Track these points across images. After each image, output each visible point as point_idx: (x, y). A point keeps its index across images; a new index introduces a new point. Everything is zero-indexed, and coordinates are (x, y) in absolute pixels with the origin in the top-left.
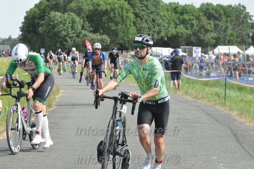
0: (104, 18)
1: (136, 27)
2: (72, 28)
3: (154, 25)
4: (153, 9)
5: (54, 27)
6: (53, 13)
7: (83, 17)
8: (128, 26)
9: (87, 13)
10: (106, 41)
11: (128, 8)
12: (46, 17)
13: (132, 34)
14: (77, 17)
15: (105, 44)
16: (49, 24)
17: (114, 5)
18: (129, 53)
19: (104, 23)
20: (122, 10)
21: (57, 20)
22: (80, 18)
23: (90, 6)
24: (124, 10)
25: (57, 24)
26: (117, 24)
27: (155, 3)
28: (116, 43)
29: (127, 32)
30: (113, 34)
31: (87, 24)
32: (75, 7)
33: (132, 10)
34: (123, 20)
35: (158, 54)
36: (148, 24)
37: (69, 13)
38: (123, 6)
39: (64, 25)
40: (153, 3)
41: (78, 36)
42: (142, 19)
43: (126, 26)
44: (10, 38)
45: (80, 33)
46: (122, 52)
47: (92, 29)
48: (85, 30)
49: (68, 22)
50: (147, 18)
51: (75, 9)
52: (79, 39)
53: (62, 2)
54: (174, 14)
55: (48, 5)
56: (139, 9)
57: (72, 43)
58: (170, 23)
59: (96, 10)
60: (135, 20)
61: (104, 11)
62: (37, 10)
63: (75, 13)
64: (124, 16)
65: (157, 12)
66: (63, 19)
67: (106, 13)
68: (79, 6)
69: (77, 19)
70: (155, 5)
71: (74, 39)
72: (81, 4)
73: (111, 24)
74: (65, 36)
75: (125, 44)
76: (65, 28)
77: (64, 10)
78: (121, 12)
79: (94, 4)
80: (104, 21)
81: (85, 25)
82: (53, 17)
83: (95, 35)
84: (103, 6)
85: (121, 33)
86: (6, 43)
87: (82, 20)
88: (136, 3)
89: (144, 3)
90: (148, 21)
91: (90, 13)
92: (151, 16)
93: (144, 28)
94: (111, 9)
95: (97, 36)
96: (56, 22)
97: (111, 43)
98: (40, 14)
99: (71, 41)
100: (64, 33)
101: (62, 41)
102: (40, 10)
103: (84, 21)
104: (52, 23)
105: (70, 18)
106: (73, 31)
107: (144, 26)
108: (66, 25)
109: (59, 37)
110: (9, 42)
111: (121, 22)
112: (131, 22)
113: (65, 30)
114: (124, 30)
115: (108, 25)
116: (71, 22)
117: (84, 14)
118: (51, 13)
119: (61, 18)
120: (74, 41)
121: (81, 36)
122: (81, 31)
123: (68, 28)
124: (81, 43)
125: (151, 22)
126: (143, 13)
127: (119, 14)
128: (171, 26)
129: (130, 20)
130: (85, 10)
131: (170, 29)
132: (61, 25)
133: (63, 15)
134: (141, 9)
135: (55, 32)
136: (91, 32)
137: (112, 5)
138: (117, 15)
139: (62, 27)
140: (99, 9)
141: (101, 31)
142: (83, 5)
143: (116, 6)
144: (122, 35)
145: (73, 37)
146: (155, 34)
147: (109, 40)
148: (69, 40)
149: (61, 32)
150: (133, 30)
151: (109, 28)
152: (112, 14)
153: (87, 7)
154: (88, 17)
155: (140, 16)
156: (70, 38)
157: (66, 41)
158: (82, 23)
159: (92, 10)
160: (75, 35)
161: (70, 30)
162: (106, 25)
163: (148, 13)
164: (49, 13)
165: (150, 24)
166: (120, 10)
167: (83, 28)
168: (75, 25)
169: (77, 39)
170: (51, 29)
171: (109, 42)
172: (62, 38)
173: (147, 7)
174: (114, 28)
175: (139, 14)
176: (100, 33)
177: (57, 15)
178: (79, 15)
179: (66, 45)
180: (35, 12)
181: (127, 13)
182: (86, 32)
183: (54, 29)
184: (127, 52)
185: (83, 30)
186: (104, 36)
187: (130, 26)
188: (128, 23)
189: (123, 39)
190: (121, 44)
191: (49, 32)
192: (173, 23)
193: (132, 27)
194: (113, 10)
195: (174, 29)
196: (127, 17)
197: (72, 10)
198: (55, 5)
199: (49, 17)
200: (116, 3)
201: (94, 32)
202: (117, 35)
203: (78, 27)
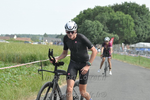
0: (116, 24)
1: (135, 31)
2: (97, 30)
3: (146, 30)
4: (146, 20)
5: (87, 29)
6: (86, 21)
7: (104, 24)
8: (130, 30)
9: (106, 21)
10: (116, 38)
11: (131, 19)
12: (83, 23)
13: (133, 34)
14: (101, 24)
15: (116, 40)
16: (84, 27)
17: (122, 17)
18: (130, 46)
19: (116, 27)
20: (127, 20)
21: (89, 25)
22: (102, 24)
23: (109, 17)
24: (129, 20)
25: (88, 27)
26: (123, 28)
27: (147, 17)
28: (123, 40)
29: (130, 33)
30: (121, 34)
31: (106, 28)
32: (100, 18)
33: (133, 21)
34: (127, 26)
35: (147, 47)
36: (142, 29)
37: (96, 21)
38: (128, 18)
39: (93, 28)
40: (146, 17)
41: (100, 35)
42: (139, 26)
43: (129, 29)
44: (61, 35)
45: (102, 33)
46: (126, 45)
47: (109, 31)
48: (105, 31)
49: (95, 26)
50: (142, 26)
51: (100, 19)
52: (101, 37)
53: (92, 15)
55: (84, 16)
56: (138, 20)
57: (96, 38)
59: (112, 20)
60: (135, 26)
61: (116, 21)
62: (78, 19)
63: (99, 21)
64: (129, 24)
65: (148, 22)
66: (92, 24)
67: (118, 21)
68: (102, 17)
69: (101, 25)
70: (147, 18)
71: (98, 36)
72: (103, 16)
73: (120, 28)
74: (93, 34)
75: (128, 40)
76: (93, 29)
77: (94, 19)
78: (126, 22)
79: (111, 16)
80: (116, 26)
81: (105, 28)
82: (86, 23)
83: (110, 34)
84: (116, 17)
85: (126, 34)
86: (59, 37)
87: (103, 26)
88: (136, 16)
89: (141, 16)
90: (143, 27)
91: (108, 21)
92: (145, 24)
93: (140, 31)
94: (121, 19)
95: (112, 35)
96: (88, 26)
97: (119, 39)
98: (79, 21)
99: (96, 37)
100: (92, 32)
101: (91, 37)
102: (79, 19)
103: (104, 26)
104: (86, 27)
105: (97, 24)
106: (98, 32)
107: (140, 30)
108: (94, 28)
109: (89, 35)
110: (61, 37)
111: (126, 27)
112: (132, 27)
113: (93, 31)
114: (128, 32)
115: (119, 29)
116: (97, 26)
117: (105, 22)
118: (85, 20)
119: (91, 23)
120: (98, 37)
121: (102, 34)
122: (102, 32)
123: (95, 29)
124: (102, 39)
125: (144, 28)
126: (139, 22)
127: (125, 22)
129: (132, 26)
130: (105, 20)
132: (91, 28)
133: (92, 22)
134: (139, 20)
135: (87, 32)
136: (108, 32)
137: (121, 17)
138: (124, 23)
139: (92, 29)
140: (114, 19)
141: (114, 32)
142: (104, 17)
143: (124, 18)
144: (126, 35)
145: (97, 35)
146: (147, 35)
147: (119, 37)
148: (95, 36)
149: (90, 32)
150: (133, 32)
151: (119, 31)
152: (121, 23)
153: (107, 18)
154: (107, 23)
155: (138, 24)
156: (96, 35)
157: (93, 37)
158: (103, 27)
159: (109, 20)
160: (98, 34)
161: (96, 31)
162: (117, 28)
163: (143, 23)
164: (84, 21)
165: (143, 29)
166: (126, 20)
167: (104, 30)
168: (99, 28)
169: (100, 36)
170: (85, 30)
171: (118, 39)
172: (91, 35)
173: (142, 19)
174: (122, 30)
175: (137, 23)
176: (114, 33)
177: (89, 22)
178: (101, 22)
179: (93, 39)
180: (77, 20)
181: (130, 22)
182: (105, 32)
183: (87, 30)
184: (129, 45)
186: (116, 35)
187: (132, 29)
188: (131, 28)
189: (127, 37)
190: (125, 40)
191: (84, 32)
193: (132, 31)
194: (122, 20)
196: (130, 24)
197: (98, 19)
198: (88, 16)
199: (84, 23)
200: (124, 16)
201: (110, 32)
202: (123, 35)
203: (100, 29)
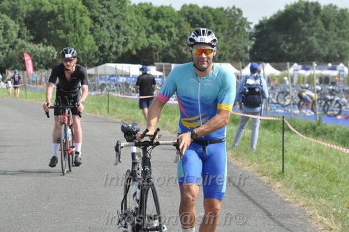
0: (49, 22)
1: (94, 36)
2: (5, 35)
3: (118, 33)
4: (117, 11)
7: (20, 21)
8: (83, 35)
9: (25, 16)
10: (51, 55)
11: (83, 9)
13: (89, 45)
14: (12, 21)
15: (50, 59)
17: (63, 4)
19: (50, 29)
20: (74, 12)
22: (16, 23)
23: (30, 5)
24: (77, 13)
26: (66, 31)
27: (119, 3)
29: (82, 42)
30: (62, 45)
31: (25, 31)
32: (8, 7)
33: (88, 13)
34: (75, 26)
35: (124, 73)
36: (110, 31)
38: (76, 6)
40: (117, 3)
41: (12, 47)
42: (102, 25)
43: (80, 34)
45: (16, 43)
47: (32, 37)
48: (23, 38)
50: (109, 24)
51: (8, 9)
52: (14, 51)
54: (146, 18)
56: (99, 11)
57: (3, 56)
58: (140, 31)
59: (38, 11)
60: (92, 26)
61: (49, 14)
63: (8, 15)
64: (78, 20)
65: (122, 15)
67: (52, 15)
68: (13, 5)
69: (12, 24)
70: (119, 6)
71: (7, 50)
72: (17, 3)
73: (58, 31)
78: (73, 15)
79: (35, 3)
80: (49, 26)
81: (22, 32)
83: (36, 46)
84: (48, 6)
85: (72, 44)
87: (18, 26)
88: (95, 3)
89: (104, 2)
90: (111, 28)
91: (30, 15)
92: (115, 21)
93: (104, 37)
94: (58, 10)
95: (40, 47)
97: (58, 58)
103: (21, 27)
105: (1, 22)
106: (6, 40)
107: (104, 34)
111: (73, 29)
112: (86, 29)
114: (77, 40)
115: (55, 32)
116: (2, 27)
117: (22, 16)
120: (7, 53)
121: (17, 47)
122: (17, 40)
124: (17, 57)
125: (114, 29)
126: (103, 16)
127: (69, 17)
128: (141, 35)
129: (86, 26)
130: (22, 11)
131: (140, 38)
134: (101, 11)
136: (31, 41)
137: (60, 5)
138: (67, 19)
140: (43, 10)
141: (45, 41)
142: (19, 4)
143: (66, 6)
144: (74, 46)
145: (5, 48)
146: (120, 46)
147: (56, 53)
150: (89, 39)
151: (57, 37)
152: (60, 18)
153: (25, 7)
154: (26, 21)
155: (99, 21)
156: (1, 49)
158: (18, 29)
159: (32, 12)
160: (8, 45)
161: (1, 38)
162: (53, 32)
163: (110, 17)
165: (112, 31)
166: (71, 11)
167: (19, 35)
168: (8, 31)
169: (11, 51)
171: (56, 55)
173: (108, 8)
174: (63, 36)
175: (98, 17)
176: (44, 44)
178: (13, 18)
181: (81, 16)
182: (24, 41)
185: (20, 39)
186: (49, 48)
187: (86, 33)
188: (83, 29)
192: (145, 31)
193: (88, 36)
194: (62, 12)
195: (146, 39)
196: (81, 22)
197: (4, 11)
200: (66, 2)
201: (36, 41)
203: (12, 34)
